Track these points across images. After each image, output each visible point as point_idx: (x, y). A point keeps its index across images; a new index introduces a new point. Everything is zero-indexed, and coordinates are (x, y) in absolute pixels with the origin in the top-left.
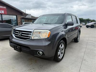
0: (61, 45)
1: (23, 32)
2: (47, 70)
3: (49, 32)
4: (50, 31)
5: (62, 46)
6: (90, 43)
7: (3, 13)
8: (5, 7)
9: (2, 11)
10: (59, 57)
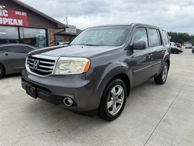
0: (114, 89)
1: (41, 62)
2: (82, 135)
3: (88, 63)
4: (88, 60)
5: (117, 89)
6: (189, 86)
7: (22, 25)
8: (24, 14)
9: (19, 20)
10: (112, 112)
